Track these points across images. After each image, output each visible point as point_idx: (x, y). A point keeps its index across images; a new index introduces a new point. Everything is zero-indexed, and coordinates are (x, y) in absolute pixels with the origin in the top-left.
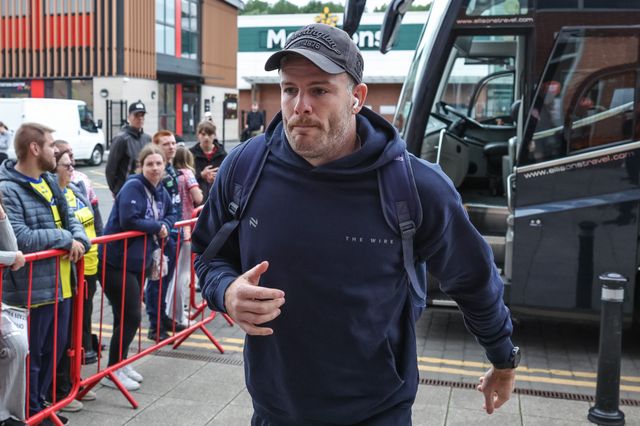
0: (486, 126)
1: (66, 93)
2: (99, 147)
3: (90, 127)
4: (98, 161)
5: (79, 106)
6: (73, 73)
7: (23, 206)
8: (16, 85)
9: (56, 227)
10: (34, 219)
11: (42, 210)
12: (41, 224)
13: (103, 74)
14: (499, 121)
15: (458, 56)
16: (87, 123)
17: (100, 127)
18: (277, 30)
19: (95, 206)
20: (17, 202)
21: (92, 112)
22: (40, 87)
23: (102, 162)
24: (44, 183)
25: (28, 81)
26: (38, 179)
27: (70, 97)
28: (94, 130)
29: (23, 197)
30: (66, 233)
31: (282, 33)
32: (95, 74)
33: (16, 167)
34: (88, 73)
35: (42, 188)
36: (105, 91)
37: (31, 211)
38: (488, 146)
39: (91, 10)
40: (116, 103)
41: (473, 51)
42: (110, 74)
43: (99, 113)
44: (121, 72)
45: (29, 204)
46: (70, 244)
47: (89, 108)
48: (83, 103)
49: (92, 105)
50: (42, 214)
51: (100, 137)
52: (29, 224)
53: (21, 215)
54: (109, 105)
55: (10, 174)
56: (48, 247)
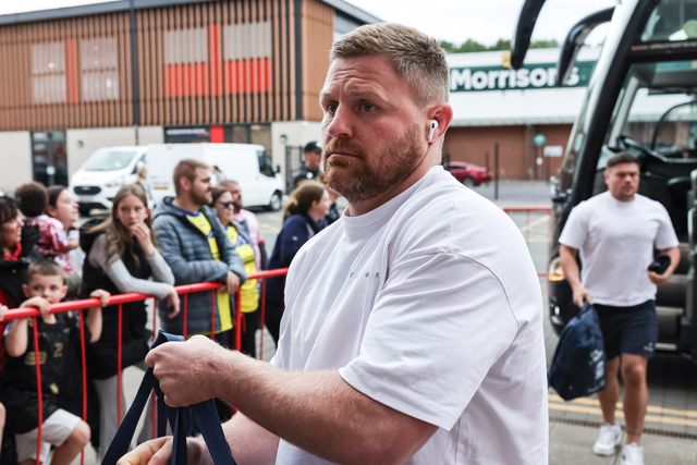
0: (671, 160)
1: (245, 138)
2: (278, 193)
3: (268, 172)
4: (276, 206)
5: (258, 152)
6: (252, 119)
7: (179, 239)
8: (196, 131)
9: (213, 259)
10: (191, 251)
11: (199, 242)
12: (198, 256)
13: (281, 119)
14: (686, 155)
15: (639, 87)
16: (266, 168)
17: (279, 171)
18: (461, 70)
19: (261, 245)
20: (174, 234)
21: (270, 158)
22: (219, 133)
23: (281, 207)
24: (201, 216)
25: (208, 128)
26: (196, 213)
27: (249, 141)
28: (272, 174)
29: (180, 229)
30: (222, 265)
31: (467, 73)
32: (274, 119)
33: (175, 203)
34: (267, 118)
35: (200, 222)
36: (284, 136)
37: (188, 244)
38: (673, 181)
39: (269, 54)
40: (295, 148)
41: (656, 81)
42: (289, 119)
43: (278, 159)
44: (299, 117)
45: (186, 237)
46: (225, 276)
47: (268, 153)
48: (261, 148)
49: (271, 150)
50: (199, 246)
51: (279, 182)
52: (186, 257)
53: (178, 248)
54: (288, 150)
55: (168, 209)
56: (203, 279)
